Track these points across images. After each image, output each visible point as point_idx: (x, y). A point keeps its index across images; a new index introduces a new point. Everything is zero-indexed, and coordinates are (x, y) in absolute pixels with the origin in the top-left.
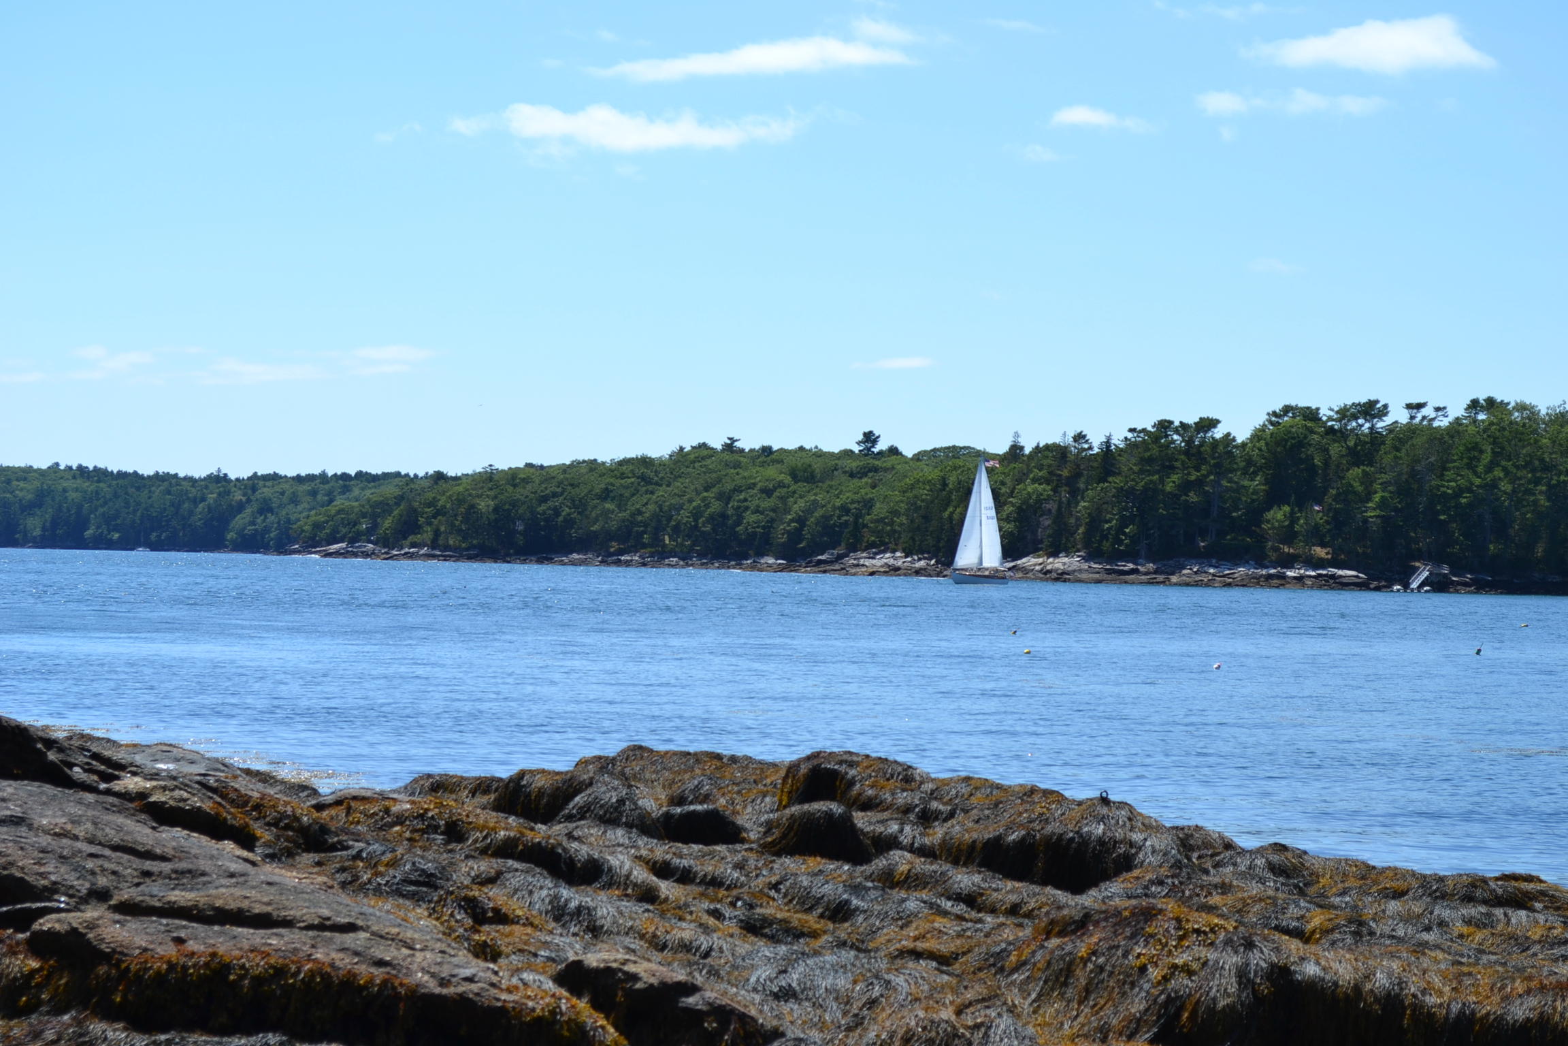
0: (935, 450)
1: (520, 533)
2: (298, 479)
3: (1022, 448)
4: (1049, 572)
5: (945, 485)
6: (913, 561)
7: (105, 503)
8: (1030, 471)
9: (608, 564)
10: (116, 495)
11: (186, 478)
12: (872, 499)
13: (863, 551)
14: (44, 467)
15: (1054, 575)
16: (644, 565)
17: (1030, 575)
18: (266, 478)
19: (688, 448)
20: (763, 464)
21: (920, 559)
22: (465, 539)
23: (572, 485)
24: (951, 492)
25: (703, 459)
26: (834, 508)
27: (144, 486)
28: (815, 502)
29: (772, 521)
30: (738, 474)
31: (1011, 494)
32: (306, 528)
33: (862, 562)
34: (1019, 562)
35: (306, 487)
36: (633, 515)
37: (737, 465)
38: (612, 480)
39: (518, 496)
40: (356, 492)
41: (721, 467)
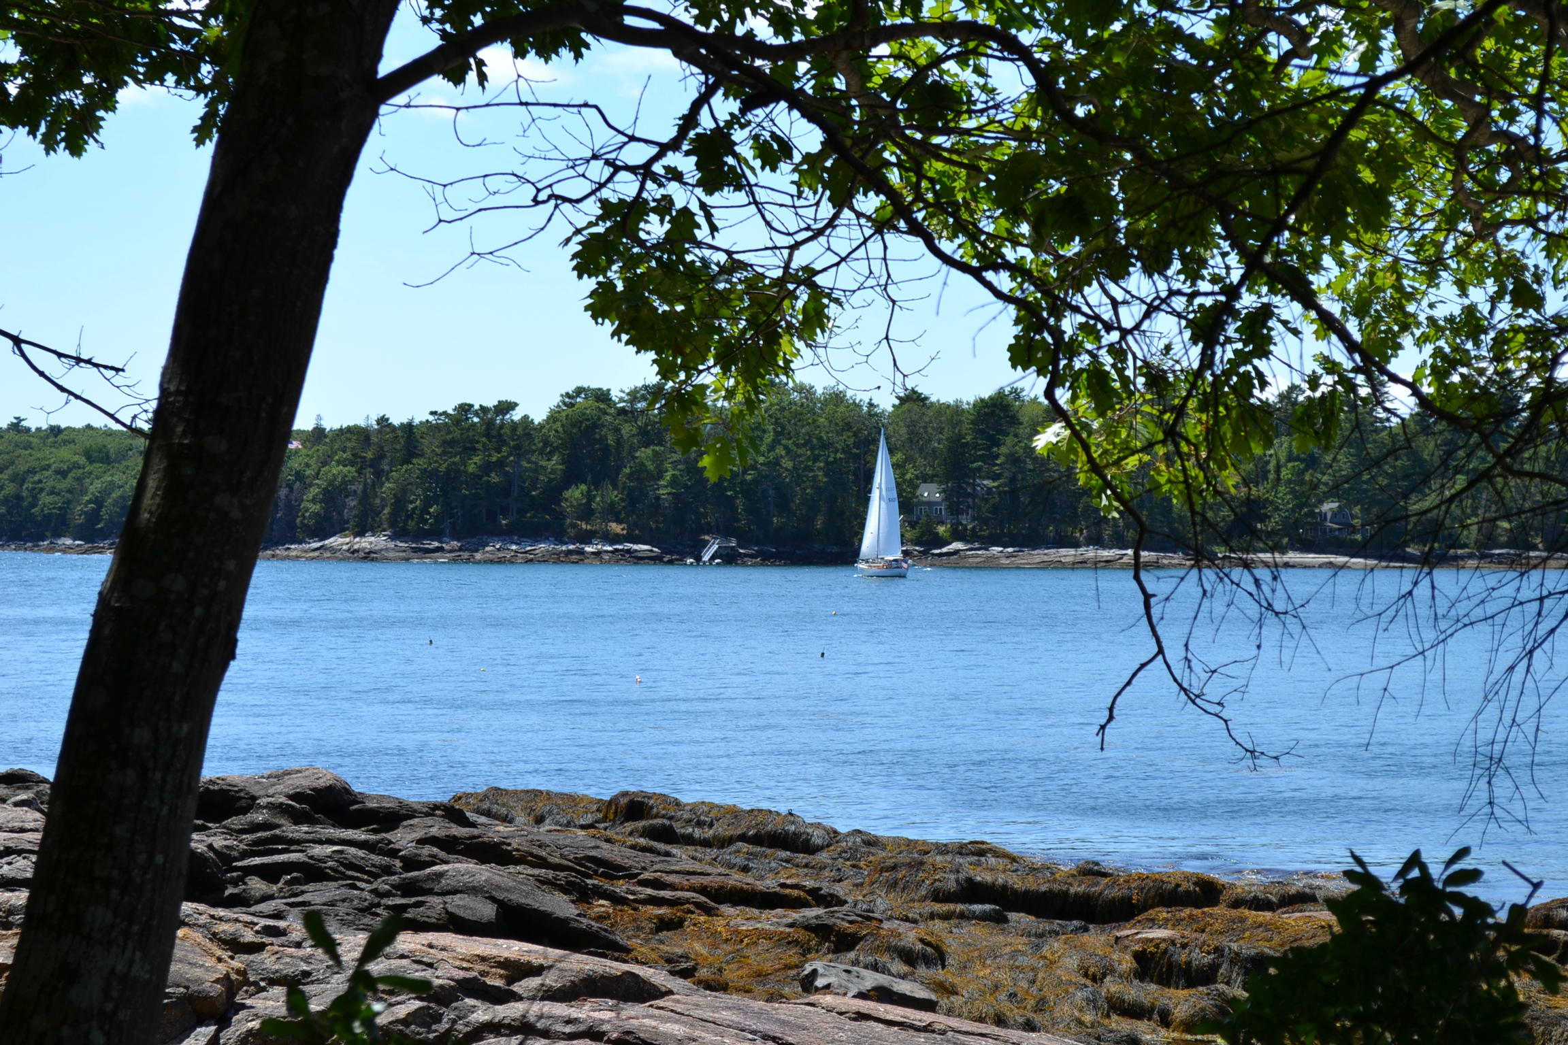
3: (324, 430)
4: (357, 551)
8: (335, 453)
15: (362, 554)
17: (338, 554)
20: (54, 445)
26: (132, 488)
28: (112, 483)
29: (68, 502)
30: (31, 455)
31: (317, 476)
34: (326, 542)
37: (28, 446)
41: (11, 448)
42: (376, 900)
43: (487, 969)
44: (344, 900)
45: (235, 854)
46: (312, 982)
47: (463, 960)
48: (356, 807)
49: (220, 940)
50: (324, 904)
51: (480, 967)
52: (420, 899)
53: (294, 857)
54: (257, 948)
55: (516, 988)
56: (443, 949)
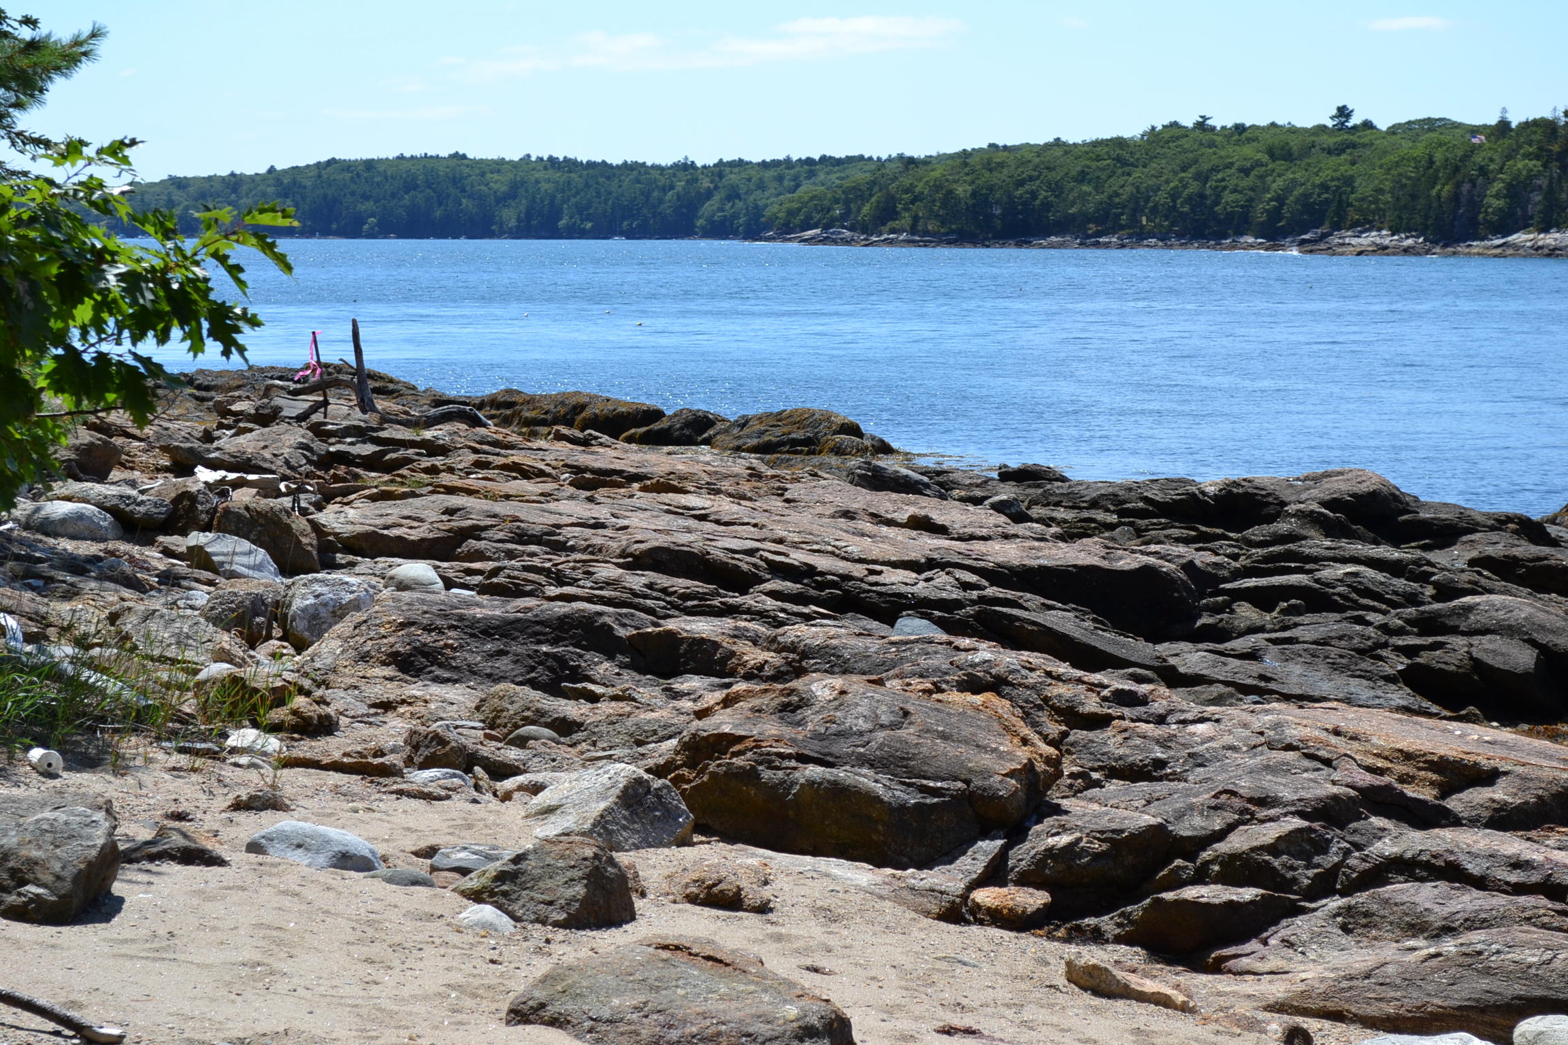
0: (1409, 123)
1: (997, 217)
2: (764, 165)
3: (1509, 123)
4: (1541, 248)
5: (1431, 162)
6: (1401, 240)
7: (578, 193)
8: (1520, 147)
9: (1087, 247)
10: (587, 186)
11: (654, 167)
12: (1352, 177)
13: (1348, 229)
14: (516, 159)
15: (1546, 251)
16: (1123, 246)
17: (1521, 251)
18: (732, 164)
19: (1159, 128)
20: (1238, 143)
21: (1407, 238)
22: (943, 224)
23: (1048, 168)
24: (1437, 170)
25: (1178, 138)
26: (1314, 186)
27: (614, 175)
28: (1293, 180)
29: (1251, 200)
30: (1215, 154)
31: (1501, 170)
32: (780, 215)
33: (1347, 240)
34: (1510, 239)
35: (772, 173)
36: (1110, 197)
37: (1212, 144)
38: (1088, 163)
39: (995, 181)
40: (822, 176)
41: (1196, 147)
42: (1383, 639)
43: (1411, 771)
44: (1341, 638)
45: (1225, 573)
46: (1166, 777)
47: (1378, 755)
48: (1406, 517)
49: (1053, 707)
50: (1314, 643)
51: (1401, 768)
52: (1439, 639)
53: (1294, 579)
54: (1098, 722)
55: (1454, 803)
56: (1354, 738)
